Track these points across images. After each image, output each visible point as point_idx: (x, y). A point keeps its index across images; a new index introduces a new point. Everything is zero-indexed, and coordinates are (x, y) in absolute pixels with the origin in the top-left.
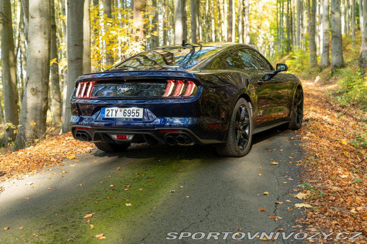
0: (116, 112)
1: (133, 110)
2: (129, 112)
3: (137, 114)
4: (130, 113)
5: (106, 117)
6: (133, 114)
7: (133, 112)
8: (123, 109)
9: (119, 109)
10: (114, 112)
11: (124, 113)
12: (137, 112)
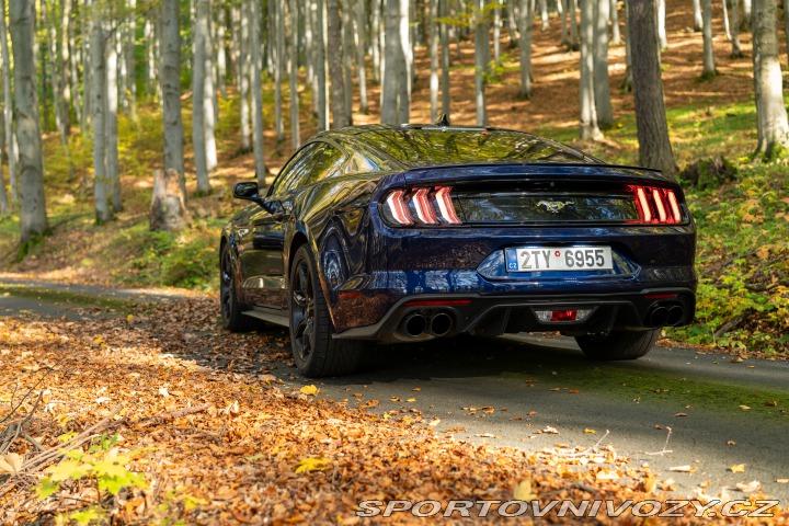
0: (547, 258)
1: (587, 252)
2: (579, 256)
3: (600, 261)
4: (582, 259)
5: (521, 269)
6: (590, 261)
7: (588, 257)
8: (563, 251)
9: (553, 250)
10: (541, 257)
11: (567, 258)
12: (597, 257)
